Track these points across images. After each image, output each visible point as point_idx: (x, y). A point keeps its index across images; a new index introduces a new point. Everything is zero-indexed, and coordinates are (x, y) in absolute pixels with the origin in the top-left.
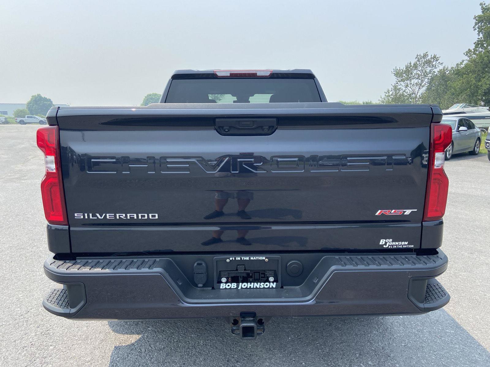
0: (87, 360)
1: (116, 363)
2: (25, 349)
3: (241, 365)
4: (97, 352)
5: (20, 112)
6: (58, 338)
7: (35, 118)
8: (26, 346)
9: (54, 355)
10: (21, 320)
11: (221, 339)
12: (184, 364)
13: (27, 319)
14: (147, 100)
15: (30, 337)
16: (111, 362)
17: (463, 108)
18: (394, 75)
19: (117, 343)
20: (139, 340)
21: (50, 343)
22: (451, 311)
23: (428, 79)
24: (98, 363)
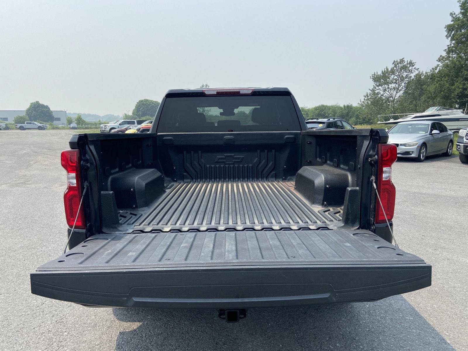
0: (96, 343)
1: (122, 346)
2: (43, 335)
3: (228, 347)
4: (105, 337)
5: (20, 118)
6: (71, 326)
7: (34, 124)
8: (44, 332)
9: (68, 340)
10: (37, 311)
11: (210, 326)
12: (179, 346)
13: (43, 310)
15: (47, 324)
16: (117, 345)
17: (438, 110)
18: (373, 81)
19: (122, 330)
20: (140, 326)
21: (64, 330)
22: (411, 301)
23: (405, 83)
24: (106, 346)
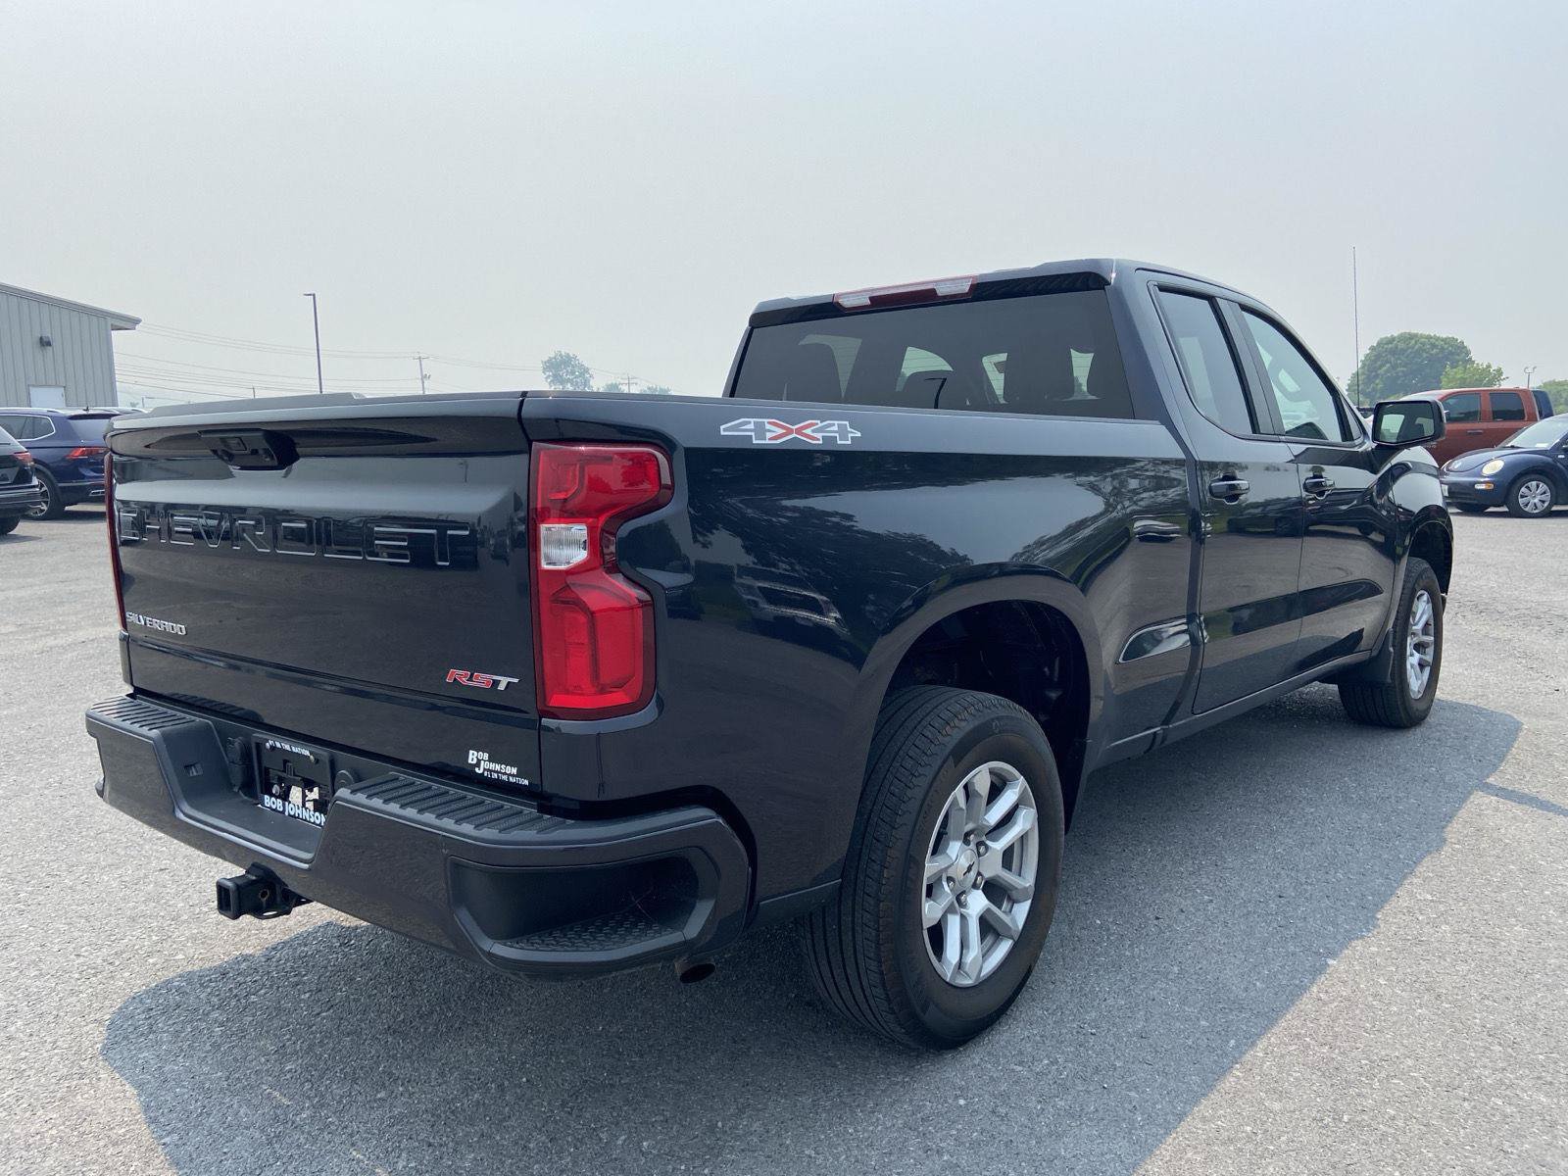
14: (1378, 357)
